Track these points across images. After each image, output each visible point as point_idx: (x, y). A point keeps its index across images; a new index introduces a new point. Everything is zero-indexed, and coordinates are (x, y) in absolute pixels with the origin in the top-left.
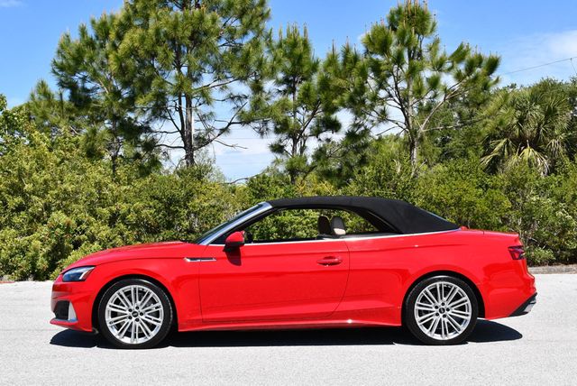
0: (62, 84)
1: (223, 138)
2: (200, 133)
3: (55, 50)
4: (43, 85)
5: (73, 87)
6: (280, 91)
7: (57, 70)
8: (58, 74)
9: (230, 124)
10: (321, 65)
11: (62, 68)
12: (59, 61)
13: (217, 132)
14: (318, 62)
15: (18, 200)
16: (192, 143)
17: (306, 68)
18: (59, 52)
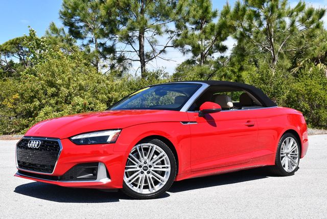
0: (65, 24)
1: (162, 55)
2: (148, 52)
3: (62, 4)
4: (53, 24)
5: (71, 25)
6: (193, 28)
7: (62, 16)
8: (63, 18)
9: (165, 47)
10: (219, 14)
11: (65, 14)
12: (63, 10)
13: (159, 52)
14: (217, 11)
15: (54, 89)
16: (144, 58)
17: (210, 15)
18: (64, 5)
